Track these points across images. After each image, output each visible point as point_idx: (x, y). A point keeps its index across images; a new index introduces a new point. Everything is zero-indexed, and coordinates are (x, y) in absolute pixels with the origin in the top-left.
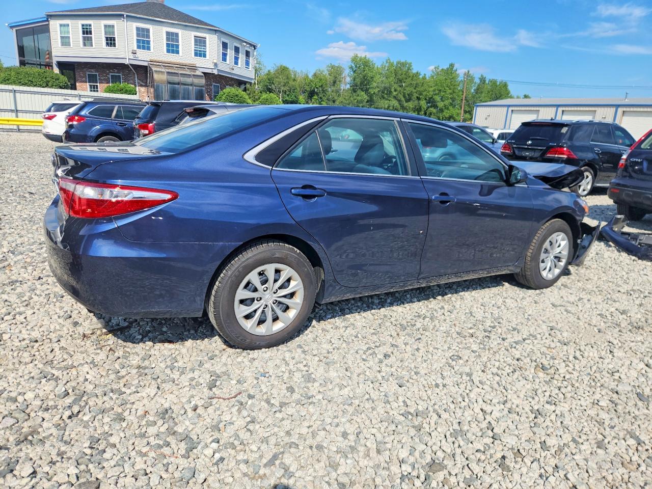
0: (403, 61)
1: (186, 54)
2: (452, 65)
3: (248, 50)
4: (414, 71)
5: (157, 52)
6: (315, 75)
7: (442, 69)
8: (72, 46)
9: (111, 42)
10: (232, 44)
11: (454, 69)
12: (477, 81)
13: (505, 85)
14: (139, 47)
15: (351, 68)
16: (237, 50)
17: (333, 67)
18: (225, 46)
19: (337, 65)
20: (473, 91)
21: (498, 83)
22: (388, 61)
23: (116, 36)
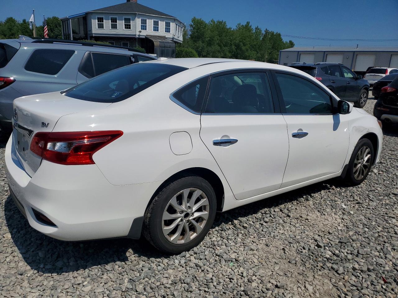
0: (221, 20)
1: (161, 32)
2: (248, 23)
3: (182, 26)
4: (228, 27)
5: (149, 31)
7: (242, 25)
8: (104, 28)
9: (128, 27)
10: (178, 24)
11: (250, 25)
12: (263, 32)
13: (279, 35)
14: (142, 29)
16: (179, 27)
18: (176, 25)
20: (261, 39)
21: (275, 34)
22: (212, 21)
23: (131, 24)
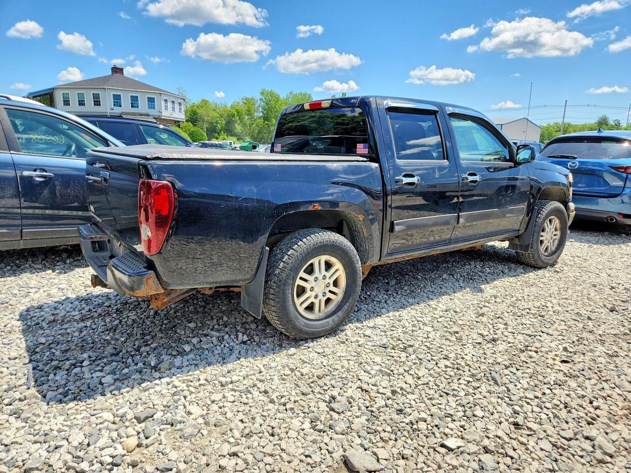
1: (143, 108)
3: (180, 101)
5: (125, 108)
6: (232, 107)
8: (71, 106)
9: (97, 103)
10: (170, 99)
14: (114, 105)
15: (261, 100)
16: (173, 102)
17: (247, 99)
18: (165, 100)
19: (250, 97)
23: (100, 100)
